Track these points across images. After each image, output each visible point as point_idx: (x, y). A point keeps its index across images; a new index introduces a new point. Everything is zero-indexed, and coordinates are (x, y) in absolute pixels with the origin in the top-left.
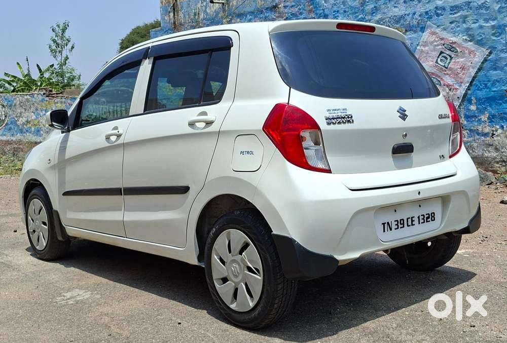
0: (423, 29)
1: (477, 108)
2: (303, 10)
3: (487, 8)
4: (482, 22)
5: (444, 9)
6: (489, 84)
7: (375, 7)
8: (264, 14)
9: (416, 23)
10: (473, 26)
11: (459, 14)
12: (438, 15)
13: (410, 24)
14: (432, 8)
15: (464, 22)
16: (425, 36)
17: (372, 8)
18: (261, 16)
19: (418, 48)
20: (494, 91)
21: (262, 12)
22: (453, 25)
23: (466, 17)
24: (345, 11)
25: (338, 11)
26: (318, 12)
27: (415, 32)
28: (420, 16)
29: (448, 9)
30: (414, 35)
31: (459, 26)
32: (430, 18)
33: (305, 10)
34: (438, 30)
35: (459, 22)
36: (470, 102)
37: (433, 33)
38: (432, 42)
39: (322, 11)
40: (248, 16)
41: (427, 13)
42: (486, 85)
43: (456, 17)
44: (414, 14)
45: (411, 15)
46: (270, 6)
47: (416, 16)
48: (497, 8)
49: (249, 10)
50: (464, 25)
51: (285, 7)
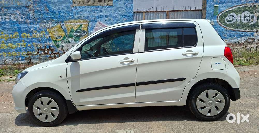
0: (96, 21)
1: (115, 47)
2: (43, 9)
3: (117, 17)
4: (115, 21)
5: (103, 16)
6: (119, 40)
7: (77, 12)
8: (22, 9)
9: (93, 19)
10: (113, 22)
11: (108, 18)
12: (101, 17)
13: (91, 19)
14: (99, 15)
15: (110, 21)
16: (97, 24)
17: (76, 12)
18: (20, 9)
19: (95, 27)
20: (120, 42)
21: (20, 8)
22: (106, 21)
23: (110, 19)
24: (64, 12)
25: (60, 12)
26: (51, 11)
27: (93, 22)
28: (95, 17)
29: (104, 16)
30: (93, 23)
31: (108, 22)
32: (98, 18)
33: (44, 9)
34: (101, 22)
35: (108, 20)
36: (113, 44)
37: (100, 23)
38: (100, 26)
39: (53, 11)
40: (12, 8)
41: (97, 16)
42: (118, 40)
43: (107, 19)
44: (93, 16)
45: (91, 17)
46: (25, 5)
47: (93, 17)
48: (120, 18)
49: (12, 6)
50: (110, 22)
51: (34, 7)
